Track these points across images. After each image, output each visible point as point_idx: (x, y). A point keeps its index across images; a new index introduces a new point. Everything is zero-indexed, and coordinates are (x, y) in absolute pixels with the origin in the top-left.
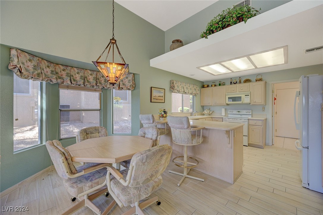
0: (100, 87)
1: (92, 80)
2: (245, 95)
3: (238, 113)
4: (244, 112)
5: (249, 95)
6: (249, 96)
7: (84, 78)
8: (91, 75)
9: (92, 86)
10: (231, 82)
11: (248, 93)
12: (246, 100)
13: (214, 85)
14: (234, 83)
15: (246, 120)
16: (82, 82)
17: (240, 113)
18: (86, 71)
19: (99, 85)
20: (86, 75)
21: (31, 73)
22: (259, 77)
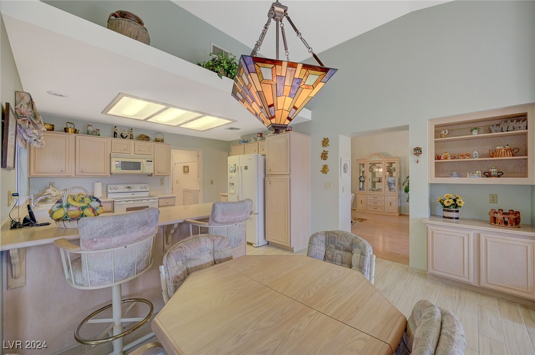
2: (147, 161)
3: (127, 190)
4: (137, 188)
5: (152, 161)
6: (152, 163)
10: (115, 133)
11: (150, 158)
12: (147, 168)
13: (73, 130)
14: (122, 136)
15: (156, 200)
17: (132, 190)
22: (159, 137)
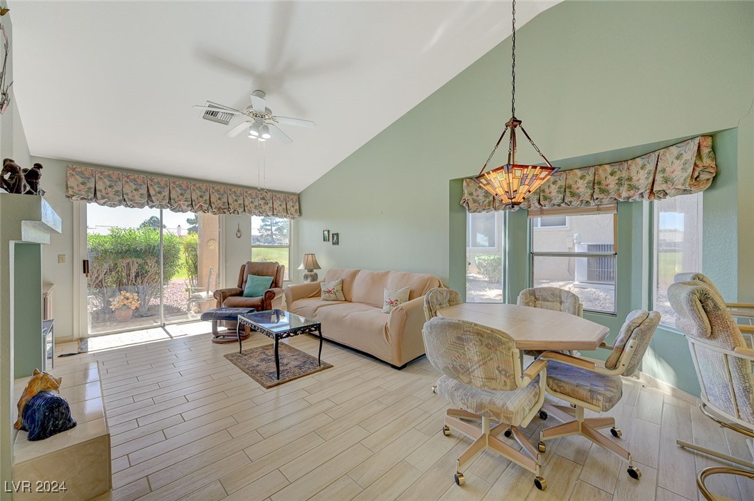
0: (603, 200)
1: (583, 190)
7: (566, 189)
8: (582, 177)
9: (584, 202)
16: (560, 198)
18: (571, 172)
19: (601, 196)
20: (570, 182)
21: (481, 203)
